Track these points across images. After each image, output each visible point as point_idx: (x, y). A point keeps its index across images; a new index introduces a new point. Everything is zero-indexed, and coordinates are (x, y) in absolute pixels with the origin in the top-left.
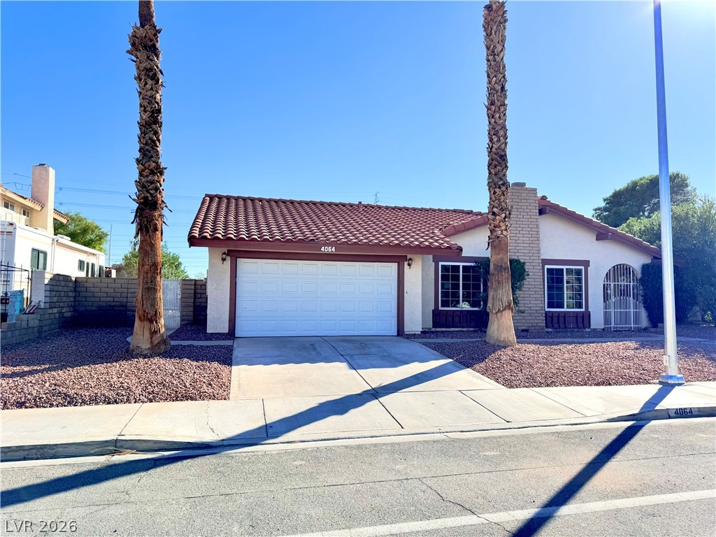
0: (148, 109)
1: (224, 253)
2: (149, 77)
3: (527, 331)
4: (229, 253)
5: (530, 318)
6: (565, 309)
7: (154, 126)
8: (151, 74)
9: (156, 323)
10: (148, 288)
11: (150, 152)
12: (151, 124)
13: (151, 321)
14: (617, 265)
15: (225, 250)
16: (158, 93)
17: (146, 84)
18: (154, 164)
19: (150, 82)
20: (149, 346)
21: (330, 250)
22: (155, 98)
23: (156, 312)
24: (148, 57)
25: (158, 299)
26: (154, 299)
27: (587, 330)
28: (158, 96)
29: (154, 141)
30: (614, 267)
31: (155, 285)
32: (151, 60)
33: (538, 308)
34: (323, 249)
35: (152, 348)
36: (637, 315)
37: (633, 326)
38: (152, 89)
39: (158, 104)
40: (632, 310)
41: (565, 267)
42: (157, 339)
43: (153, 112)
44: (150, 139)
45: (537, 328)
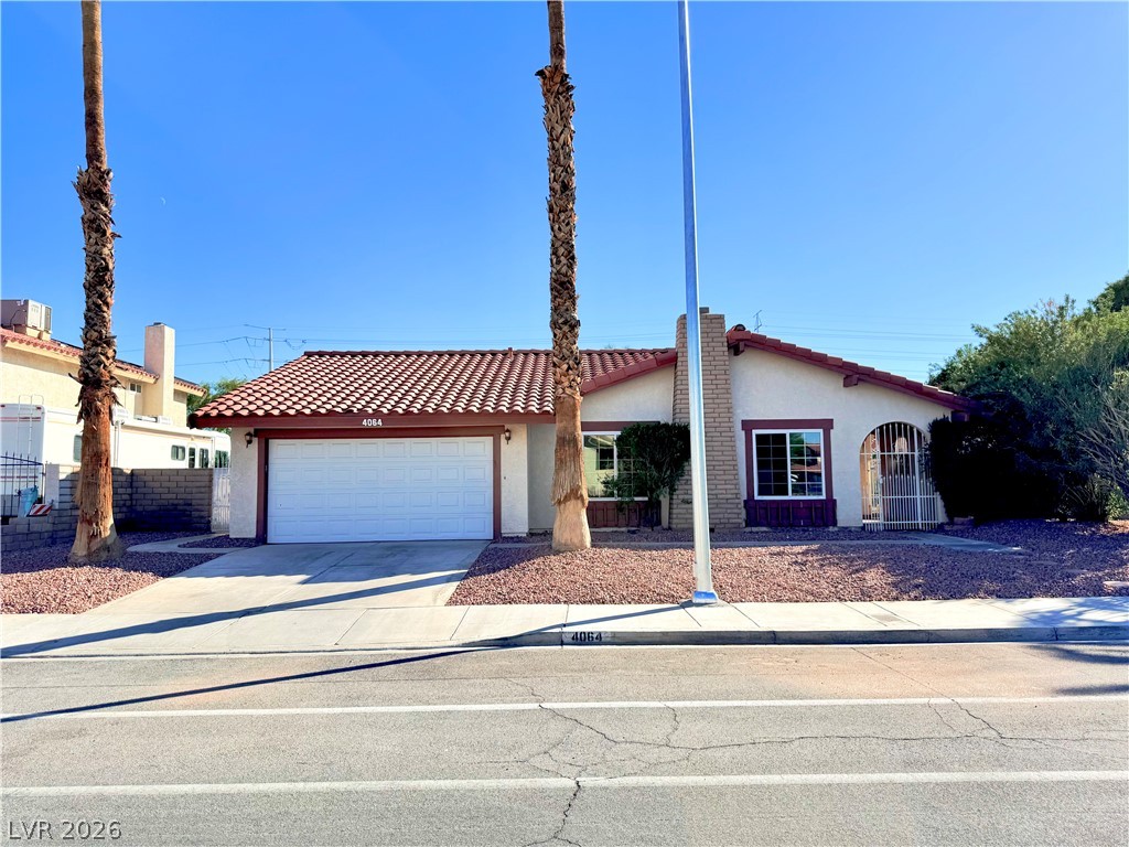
0: (92, 267)
1: (249, 434)
2: (95, 227)
4: (258, 433)
5: (716, 511)
6: (790, 497)
7: (98, 288)
8: (94, 226)
9: (97, 525)
10: (89, 483)
11: (93, 319)
12: (96, 285)
13: (90, 523)
14: (887, 425)
15: (252, 430)
16: (104, 246)
17: (90, 238)
18: (96, 334)
19: (94, 235)
20: (85, 553)
21: (377, 423)
22: (101, 254)
23: (97, 512)
24: (92, 206)
25: (102, 497)
26: (96, 496)
27: (831, 529)
28: (106, 251)
29: (99, 306)
30: (881, 428)
31: (97, 478)
32: (96, 209)
33: (730, 496)
34: (365, 422)
35: (89, 555)
36: (930, 504)
37: (920, 522)
38: (96, 243)
39: (104, 260)
40: (918, 497)
41: (787, 432)
42: (95, 545)
43: (97, 271)
44: (94, 303)
45: (730, 526)
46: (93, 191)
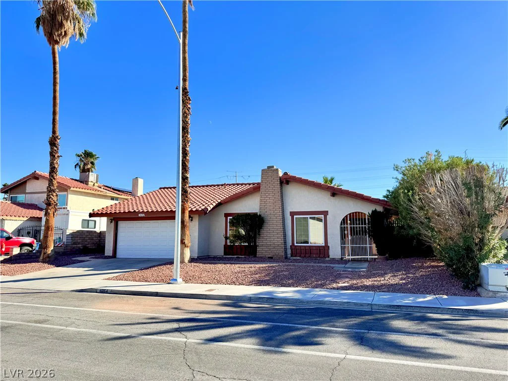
0: (51, 167)
1: (111, 219)
3: (272, 258)
4: (114, 219)
5: (274, 250)
6: (310, 244)
8: (52, 154)
11: (50, 184)
12: (52, 173)
13: (44, 249)
14: (353, 213)
17: (51, 158)
21: (143, 215)
23: (47, 245)
24: (52, 148)
26: (47, 240)
27: (327, 259)
28: (55, 162)
30: (350, 214)
31: (48, 235)
33: (279, 244)
34: (139, 215)
36: (373, 249)
37: (368, 257)
38: (53, 160)
39: (54, 165)
40: (367, 246)
41: (309, 216)
42: (46, 256)
44: (50, 179)
45: (279, 256)
46: (53, 143)
